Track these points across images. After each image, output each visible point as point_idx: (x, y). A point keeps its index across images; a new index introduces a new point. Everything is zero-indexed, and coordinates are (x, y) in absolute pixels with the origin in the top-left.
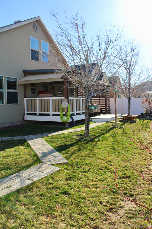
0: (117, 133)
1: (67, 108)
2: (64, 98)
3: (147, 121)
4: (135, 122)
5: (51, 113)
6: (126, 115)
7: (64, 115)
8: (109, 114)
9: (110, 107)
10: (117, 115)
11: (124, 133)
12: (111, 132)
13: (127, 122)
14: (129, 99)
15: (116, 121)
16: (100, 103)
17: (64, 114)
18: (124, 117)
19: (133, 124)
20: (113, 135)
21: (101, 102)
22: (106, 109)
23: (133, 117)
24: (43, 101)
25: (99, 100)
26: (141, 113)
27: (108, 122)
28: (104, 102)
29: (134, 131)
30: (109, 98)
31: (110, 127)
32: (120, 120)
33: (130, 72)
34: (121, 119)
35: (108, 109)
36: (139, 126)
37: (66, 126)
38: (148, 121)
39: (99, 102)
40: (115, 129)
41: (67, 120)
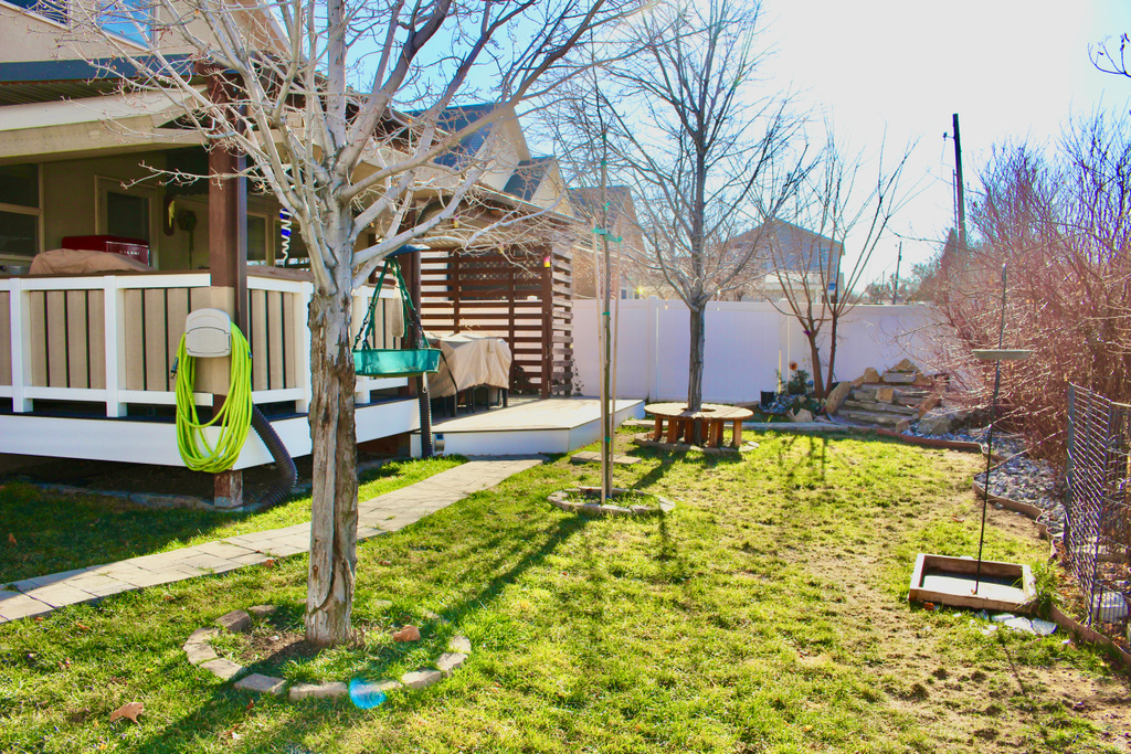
0: (618, 573)
1: (230, 357)
2: (203, 279)
3: (803, 443)
4: (733, 456)
5: (115, 395)
6: (675, 409)
7: (205, 414)
8: (568, 395)
9: (571, 351)
10: (620, 405)
11: (674, 571)
12: (565, 562)
13: (680, 455)
14: (697, 303)
15: (607, 453)
16: (512, 328)
17: (200, 409)
18: (660, 418)
19: (726, 470)
20: (577, 592)
21: (518, 322)
22: (547, 364)
23: (720, 423)
24: (56, 302)
25: (505, 311)
26: (763, 394)
27: (551, 458)
28: (539, 322)
29: (747, 547)
30: (567, 297)
31: (563, 508)
32: (635, 442)
33: (702, 127)
34: (641, 436)
35: (560, 363)
36: (771, 485)
37: (220, 501)
38: (813, 448)
39: (505, 322)
40: (595, 528)
41: (223, 454)
